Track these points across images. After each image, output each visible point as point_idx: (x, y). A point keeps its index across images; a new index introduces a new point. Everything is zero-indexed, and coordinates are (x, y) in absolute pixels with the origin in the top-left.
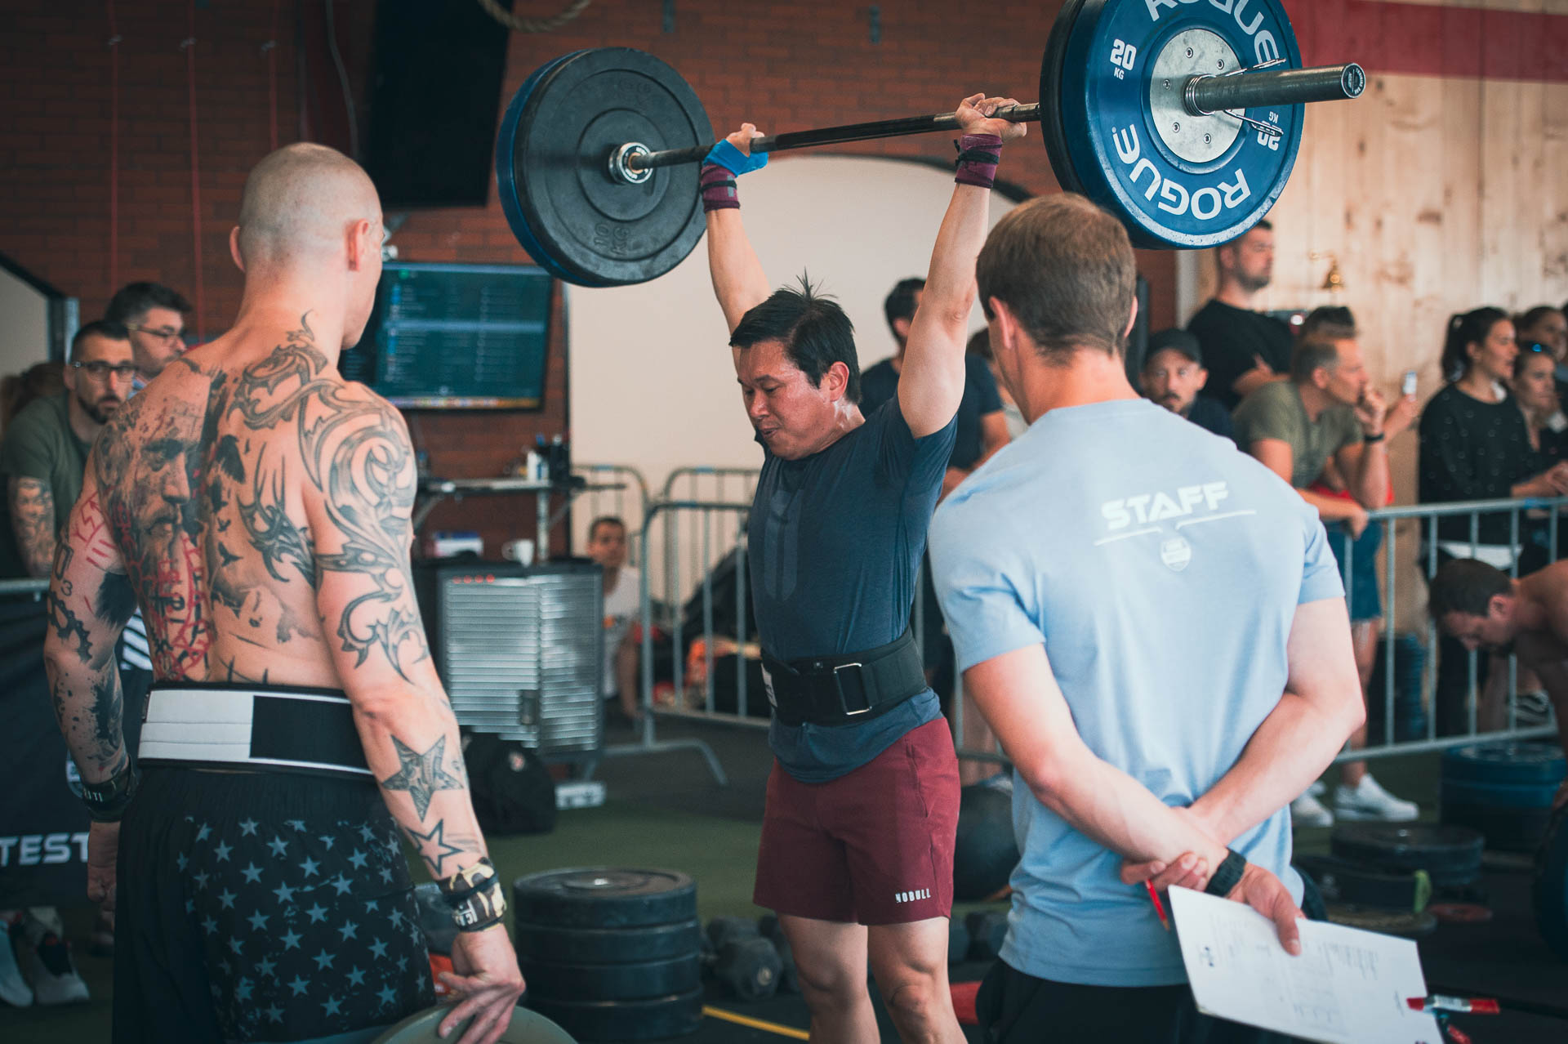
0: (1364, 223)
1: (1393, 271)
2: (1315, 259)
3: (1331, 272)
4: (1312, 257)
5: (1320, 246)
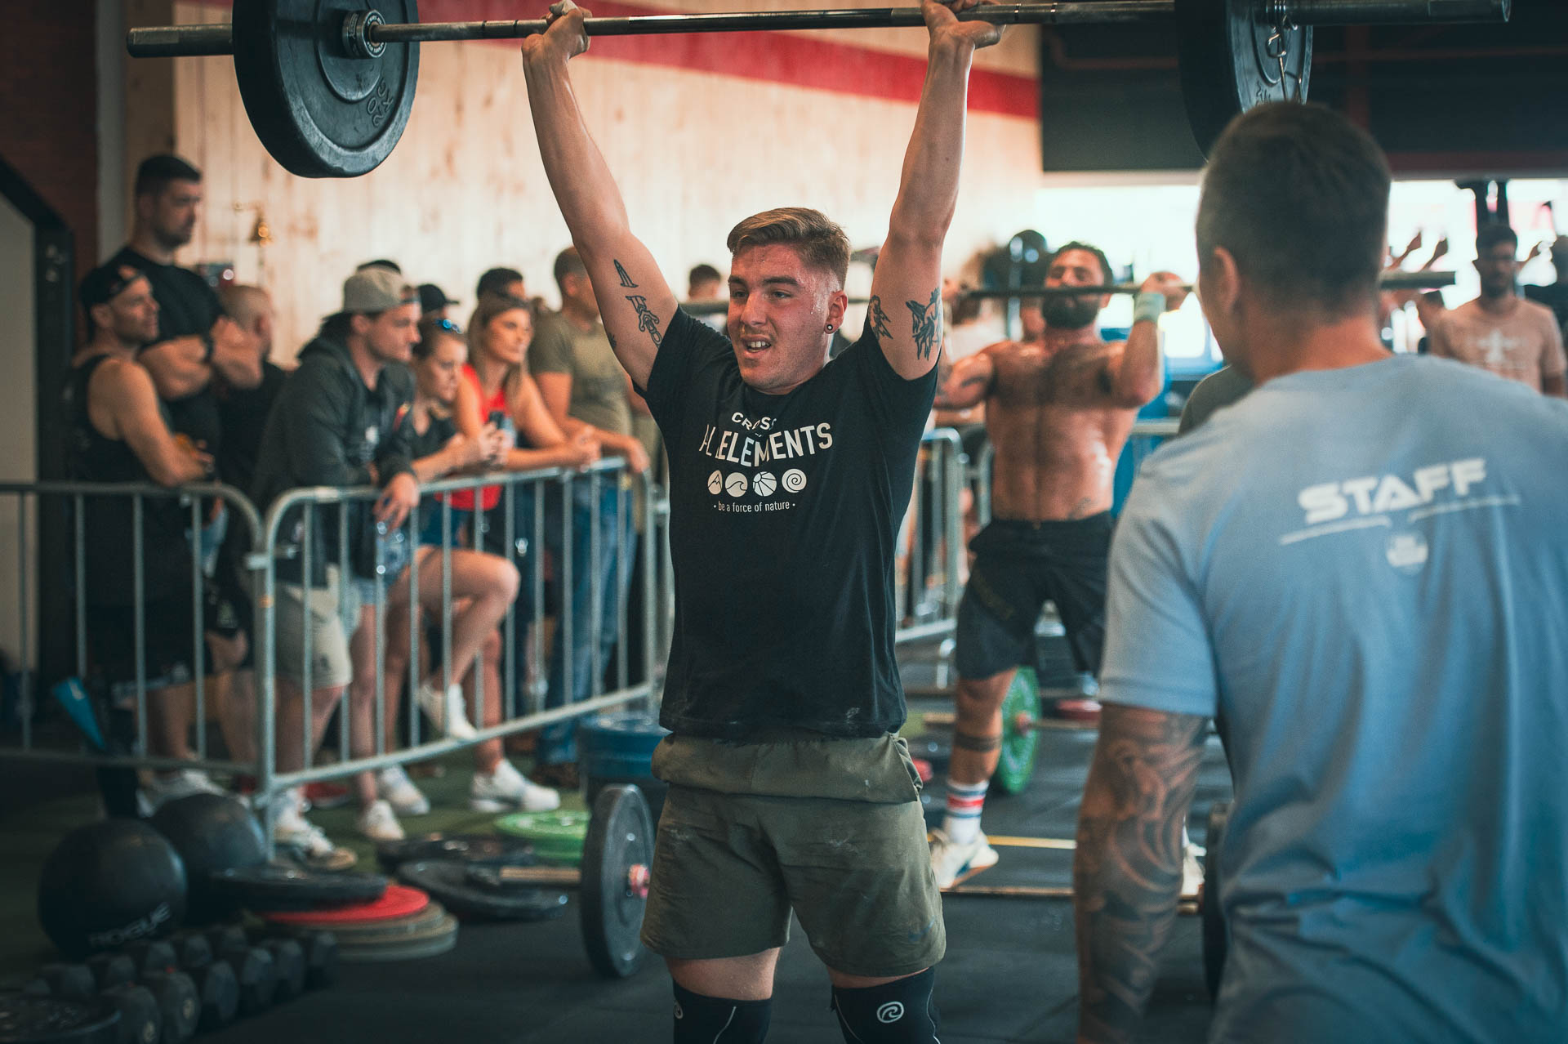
0: (278, 173)
1: (303, 225)
2: (239, 210)
3: (258, 224)
4: (236, 208)
5: (245, 197)
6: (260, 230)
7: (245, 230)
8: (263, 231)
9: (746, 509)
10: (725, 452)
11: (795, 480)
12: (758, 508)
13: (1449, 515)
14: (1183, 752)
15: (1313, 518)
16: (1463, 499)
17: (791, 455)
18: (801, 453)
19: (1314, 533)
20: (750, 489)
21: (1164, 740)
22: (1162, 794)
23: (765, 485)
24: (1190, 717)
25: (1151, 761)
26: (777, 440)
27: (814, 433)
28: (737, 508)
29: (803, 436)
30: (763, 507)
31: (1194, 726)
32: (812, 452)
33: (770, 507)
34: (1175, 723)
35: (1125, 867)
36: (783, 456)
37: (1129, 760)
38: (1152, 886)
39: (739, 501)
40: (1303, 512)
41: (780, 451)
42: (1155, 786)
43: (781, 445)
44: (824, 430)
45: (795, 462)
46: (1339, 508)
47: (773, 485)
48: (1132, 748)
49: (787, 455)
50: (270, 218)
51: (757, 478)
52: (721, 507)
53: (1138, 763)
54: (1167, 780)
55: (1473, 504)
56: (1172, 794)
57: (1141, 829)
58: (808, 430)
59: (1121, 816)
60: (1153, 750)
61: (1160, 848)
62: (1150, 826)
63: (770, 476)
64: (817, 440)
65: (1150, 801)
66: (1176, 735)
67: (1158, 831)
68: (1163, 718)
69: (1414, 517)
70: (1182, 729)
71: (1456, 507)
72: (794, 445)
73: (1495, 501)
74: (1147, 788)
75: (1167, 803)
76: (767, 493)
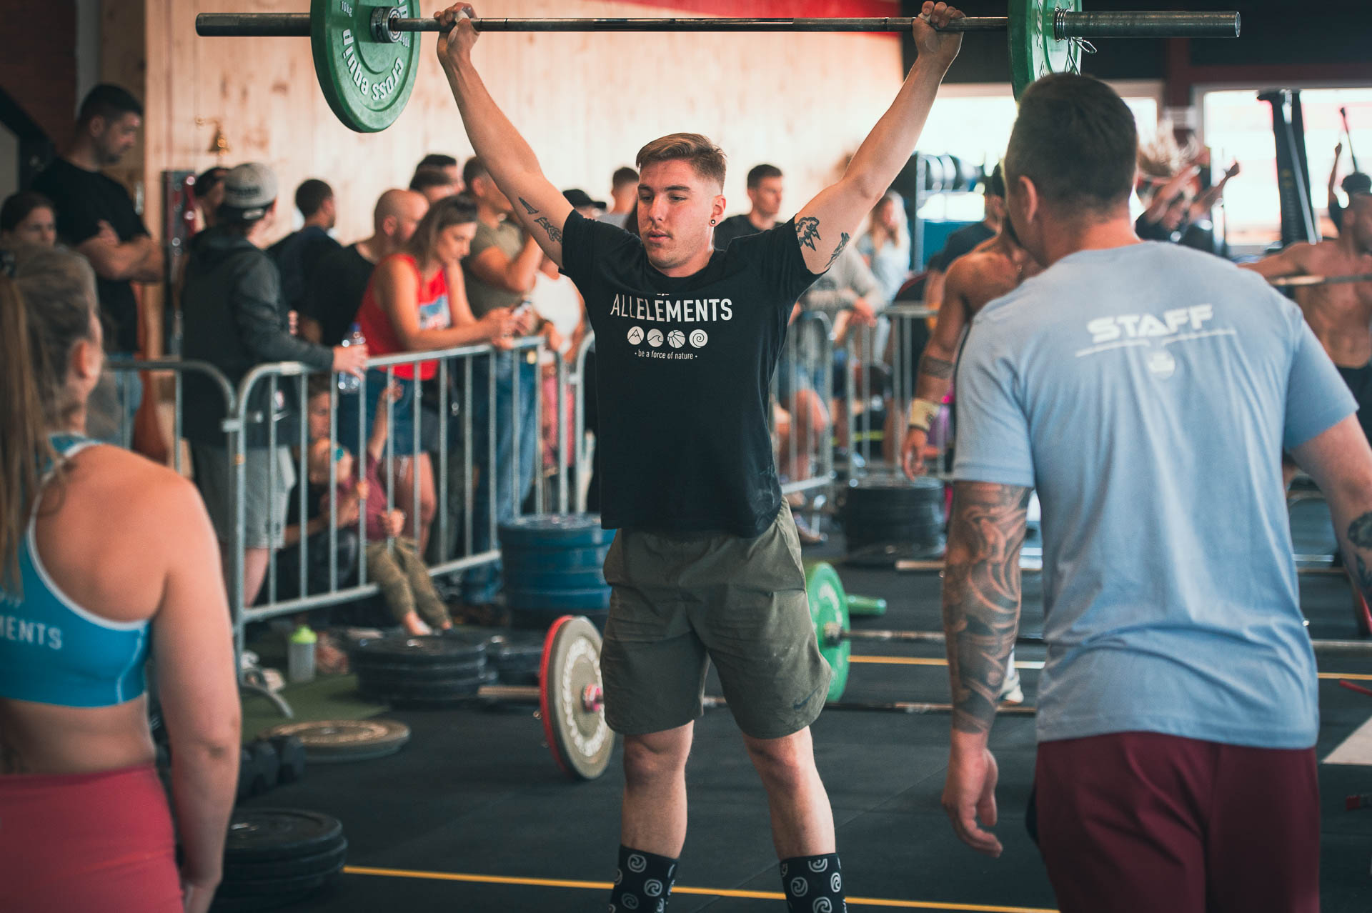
0: (234, 91)
1: (255, 137)
2: (201, 124)
3: (217, 136)
4: (198, 122)
5: (206, 112)
6: (219, 141)
7: (206, 142)
8: (221, 143)
9: (661, 355)
10: (643, 313)
11: (699, 338)
12: (670, 356)
13: (1189, 340)
14: (1015, 510)
15: (1097, 339)
16: (1198, 331)
17: (698, 319)
18: (706, 319)
19: (1099, 349)
20: (666, 342)
21: (1002, 503)
22: (1002, 544)
23: (677, 340)
24: (1017, 487)
25: (993, 519)
26: (690, 306)
27: (718, 305)
28: (655, 355)
29: (710, 306)
30: (674, 356)
31: (1021, 492)
32: (715, 319)
33: (679, 357)
34: (1007, 491)
35: (979, 596)
36: (692, 320)
37: (977, 520)
38: (1001, 610)
39: (657, 350)
40: (1091, 335)
41: (690, 315)
42: (997, 537)
43: (691, 311)
44: (726, 305)
45: (701, 325)
46: (1115, 333)
47: (683, 340)
48: (979, 511)
49: (695, 319)
50: (226, 131)
51: (671, 334)
52: (641, 354)
53: (984, 521)
54: (1005, 533)
55: (1205, 334)
56: (1009, 543)
57: (989, 568)
58: (714, 302)
59: (975, 561)
60: (993, 511)
61: (1004, 581)
62: (996, 565)
63: (680, 333)
64: (720, 311)
65: (994, 549)
66: (1009, 499)
67: (1002, 569)
68: (999, 488)
69: (1165, 342)
70: (1012, 495)
71: (1193, 336)
72: (702, 310)
73: (1219, 332)
74: (991, 539)
75: (1006, 550)
76: (678, 346)
